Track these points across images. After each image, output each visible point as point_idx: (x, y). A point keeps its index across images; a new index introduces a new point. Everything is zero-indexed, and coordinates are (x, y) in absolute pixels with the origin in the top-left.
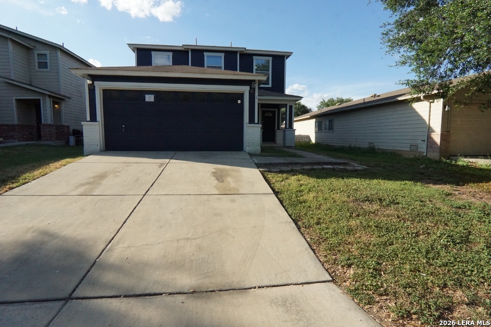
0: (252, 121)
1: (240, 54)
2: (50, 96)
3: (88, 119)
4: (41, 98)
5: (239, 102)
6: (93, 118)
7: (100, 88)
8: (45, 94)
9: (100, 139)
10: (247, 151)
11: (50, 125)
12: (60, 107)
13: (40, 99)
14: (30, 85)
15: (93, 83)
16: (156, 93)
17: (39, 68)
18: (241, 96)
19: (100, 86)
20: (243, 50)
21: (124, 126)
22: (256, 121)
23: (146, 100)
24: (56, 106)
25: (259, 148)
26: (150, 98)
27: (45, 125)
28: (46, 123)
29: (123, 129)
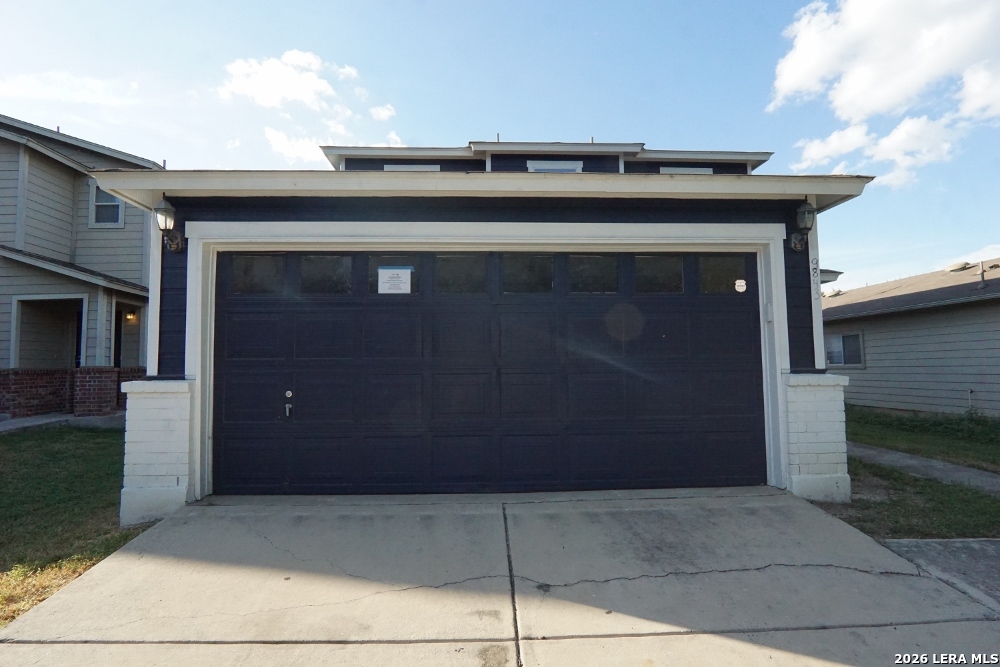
0: (802, 359)
1: (626, 163)
2: (109, 292)
3: (152, 368)
4: (85, 297)
5: (741, 286)
6: (172, 366)
7: (206, 246)
8: (96, 286)
9: (191, 452)
10: (796, 491)
11: (100, 371)
12: (139, 319)
13: (81, 300)
14: (71, 265)
15: (180, 226)
16: (420, 262)
17: (98, 220)
18: (747, 263)
19: (207, 238)
20: (638, 149)
21: (289, 394)
22: (820, 362)
23: (380, 292)
24: (129, 317)
25: (842, 475)
26: (394, 282)
27: (88, 371)
28: (90, 364)
29: (288, 406)
